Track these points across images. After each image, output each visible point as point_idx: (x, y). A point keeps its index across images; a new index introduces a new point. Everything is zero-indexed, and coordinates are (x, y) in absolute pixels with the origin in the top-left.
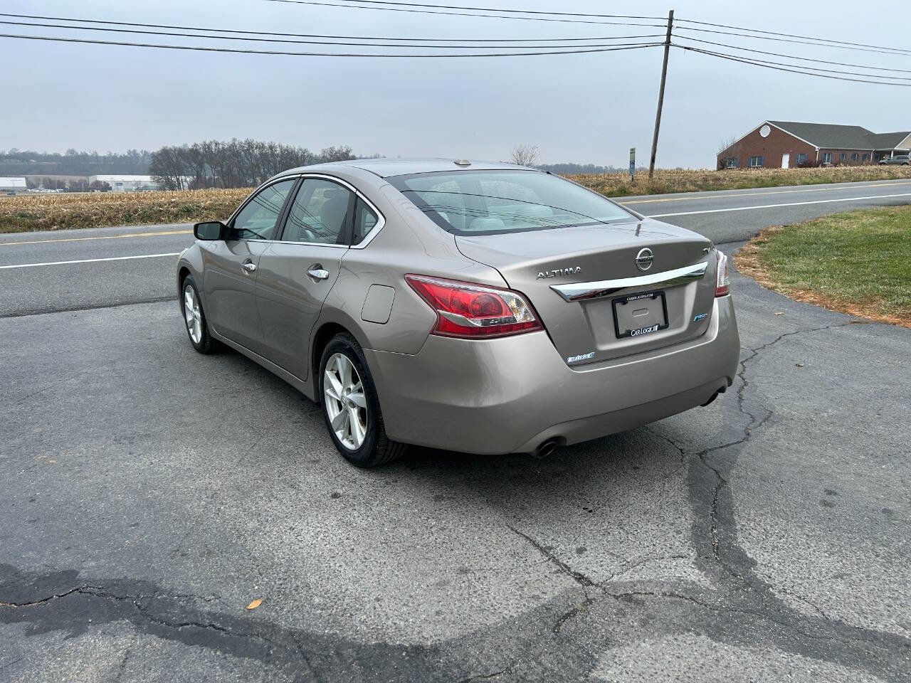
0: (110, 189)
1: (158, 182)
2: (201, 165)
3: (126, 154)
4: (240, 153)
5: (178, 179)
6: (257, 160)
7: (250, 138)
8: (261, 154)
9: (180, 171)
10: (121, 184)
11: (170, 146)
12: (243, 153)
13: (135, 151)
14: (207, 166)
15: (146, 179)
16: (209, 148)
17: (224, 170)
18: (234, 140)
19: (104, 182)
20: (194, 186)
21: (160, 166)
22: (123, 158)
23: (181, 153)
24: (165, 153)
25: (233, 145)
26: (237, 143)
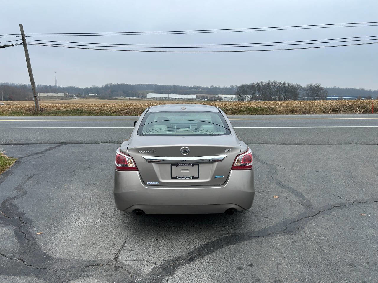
0: (222, 100)
1: (238, 97)
2: (255, 91)
3: (230, 87)
4: (271, 86)
5: (245, 96)
6: (277, 89)
7: (276, 80)
8: (279, 87)
9: (246, 93)
10: (226, 98)
11: (244, 84)
12: (272, 86)
13: (233, 86)
14: (257, 91)
15: (234, 96)
16: (259, 84)
17: (264, 93)
18: (269, 81)
19: (221, 97)
20: (251, 100)
21: (239, 91)
22: (229, 88)
23: (247, 86)
24: (243, 86)
25: (268, 83)
26: (270, 82)
